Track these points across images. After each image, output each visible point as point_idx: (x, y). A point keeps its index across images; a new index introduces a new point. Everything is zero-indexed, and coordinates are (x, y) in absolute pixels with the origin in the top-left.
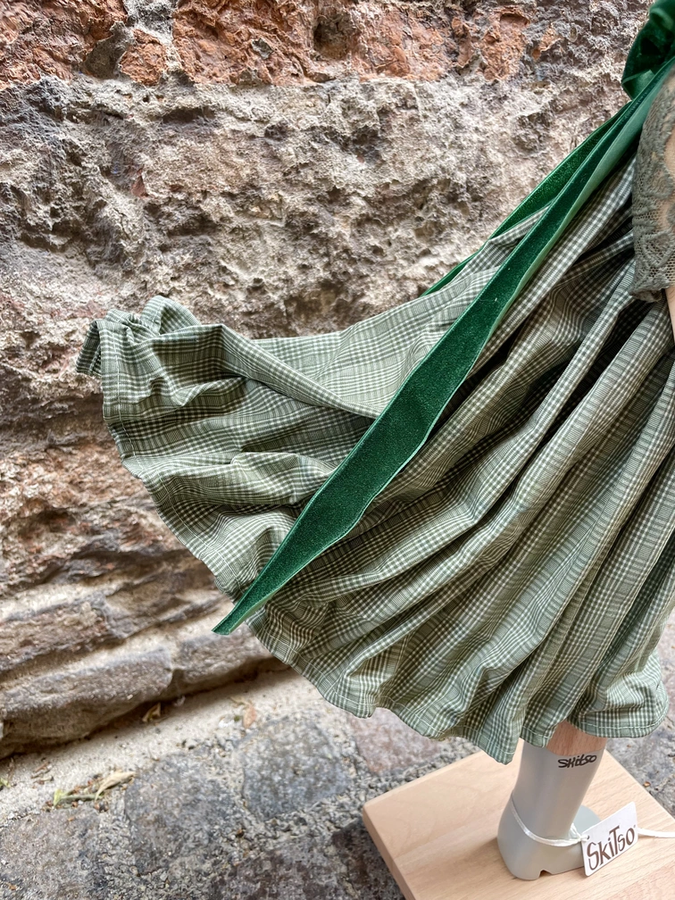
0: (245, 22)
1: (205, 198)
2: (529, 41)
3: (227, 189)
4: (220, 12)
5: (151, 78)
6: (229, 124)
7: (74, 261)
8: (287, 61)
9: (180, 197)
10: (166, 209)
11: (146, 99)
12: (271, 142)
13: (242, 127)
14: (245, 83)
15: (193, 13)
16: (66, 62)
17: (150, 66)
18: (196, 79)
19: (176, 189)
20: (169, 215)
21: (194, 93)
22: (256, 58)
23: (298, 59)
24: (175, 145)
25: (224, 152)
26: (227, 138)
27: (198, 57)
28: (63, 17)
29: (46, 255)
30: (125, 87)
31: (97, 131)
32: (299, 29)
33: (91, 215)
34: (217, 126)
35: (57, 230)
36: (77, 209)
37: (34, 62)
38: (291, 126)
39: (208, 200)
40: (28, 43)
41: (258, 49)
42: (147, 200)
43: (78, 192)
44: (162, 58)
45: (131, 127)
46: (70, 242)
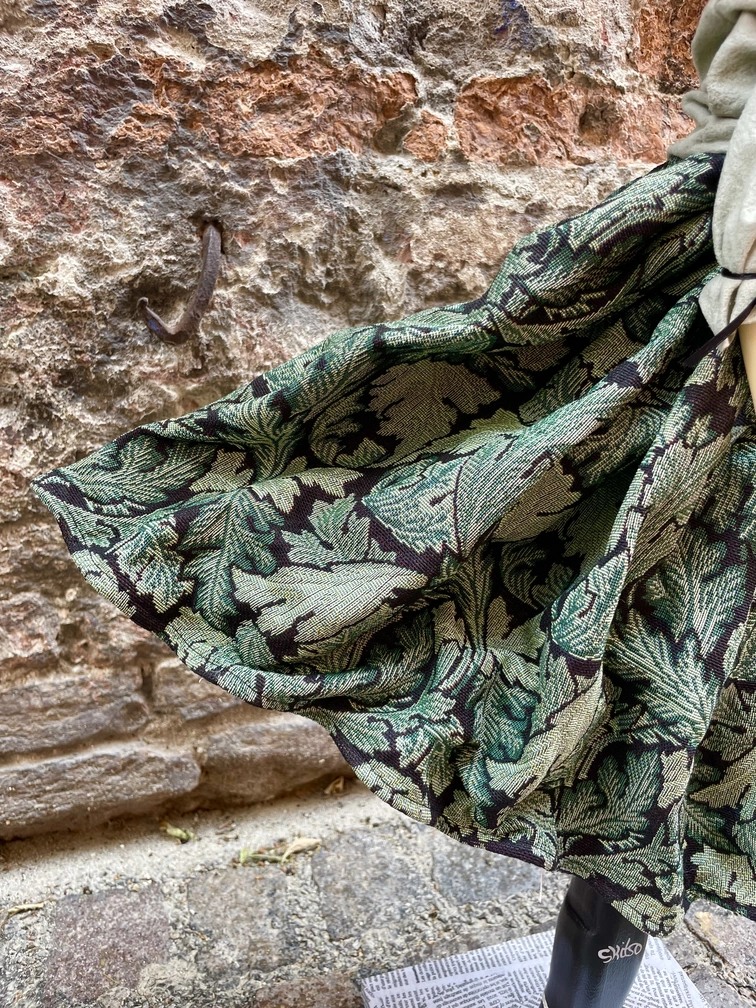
0: (521, 108)
1: (462, 267)
3: (484, 260)
4: (499, 98)
5: (431, 155)
6: (493, 200)
7: (337, 319)
8: (553, 144)
9: (441, 265)
10: (427, 276)
11: (424, 174)
12: (530, 218)
13: (506, 203)
14: (514, 163)
15: (475, 97)
16: (359, 136)
17: (431, 144)
18: (470, 158)
19: (438, 257)
20: (429, 281)
21: (467, 170)
22: (525, 140)
23: (563, 143)
24: (443, 217)
25: (486, 225)
26: (490, 213)
27: (474, 138)
28: (363, 95)
29: (315, 311)
30: (407, 162)
31: (376, 201)
32: (568, 115)
33: (358, 278)
34: (483, 201)
35: (329, 289)
36: (348, 271)
37: (334, 134)
38: (550, 204)
39: (465, 269)
40: (331, 117)
41: (528, 132)
42: (412, 266)
43: (352, 256)
44: (444, 137)
45: (408, 198)
46: (336, 301)
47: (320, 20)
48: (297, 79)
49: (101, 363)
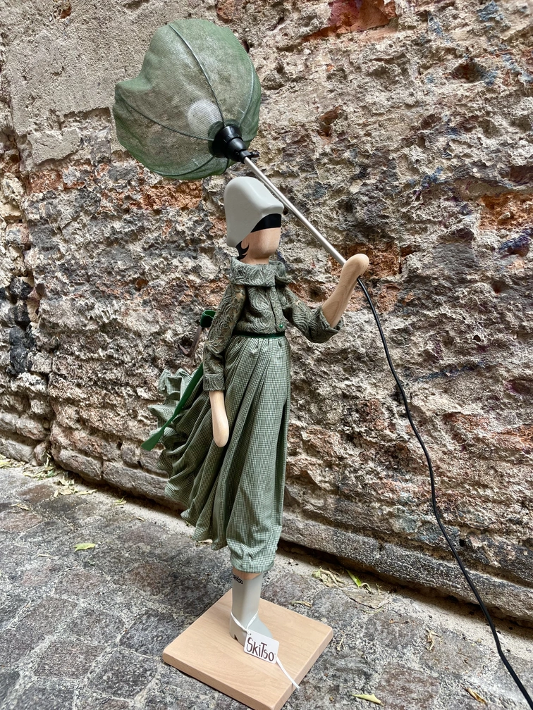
2: (399, 298)
47: (226, 267)
48: (220, 284)
49: (175, 360)
